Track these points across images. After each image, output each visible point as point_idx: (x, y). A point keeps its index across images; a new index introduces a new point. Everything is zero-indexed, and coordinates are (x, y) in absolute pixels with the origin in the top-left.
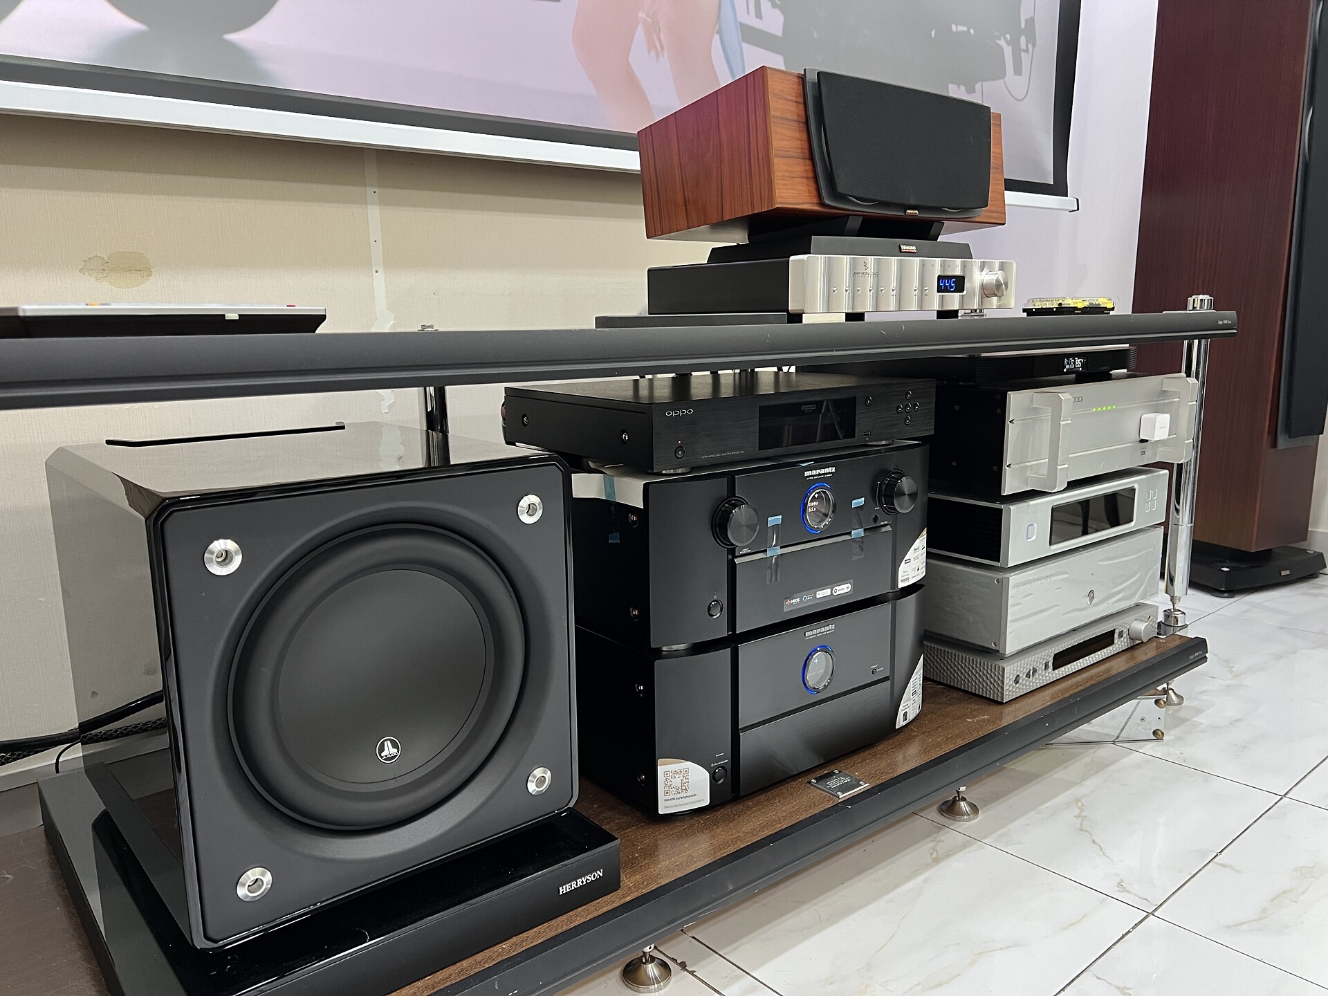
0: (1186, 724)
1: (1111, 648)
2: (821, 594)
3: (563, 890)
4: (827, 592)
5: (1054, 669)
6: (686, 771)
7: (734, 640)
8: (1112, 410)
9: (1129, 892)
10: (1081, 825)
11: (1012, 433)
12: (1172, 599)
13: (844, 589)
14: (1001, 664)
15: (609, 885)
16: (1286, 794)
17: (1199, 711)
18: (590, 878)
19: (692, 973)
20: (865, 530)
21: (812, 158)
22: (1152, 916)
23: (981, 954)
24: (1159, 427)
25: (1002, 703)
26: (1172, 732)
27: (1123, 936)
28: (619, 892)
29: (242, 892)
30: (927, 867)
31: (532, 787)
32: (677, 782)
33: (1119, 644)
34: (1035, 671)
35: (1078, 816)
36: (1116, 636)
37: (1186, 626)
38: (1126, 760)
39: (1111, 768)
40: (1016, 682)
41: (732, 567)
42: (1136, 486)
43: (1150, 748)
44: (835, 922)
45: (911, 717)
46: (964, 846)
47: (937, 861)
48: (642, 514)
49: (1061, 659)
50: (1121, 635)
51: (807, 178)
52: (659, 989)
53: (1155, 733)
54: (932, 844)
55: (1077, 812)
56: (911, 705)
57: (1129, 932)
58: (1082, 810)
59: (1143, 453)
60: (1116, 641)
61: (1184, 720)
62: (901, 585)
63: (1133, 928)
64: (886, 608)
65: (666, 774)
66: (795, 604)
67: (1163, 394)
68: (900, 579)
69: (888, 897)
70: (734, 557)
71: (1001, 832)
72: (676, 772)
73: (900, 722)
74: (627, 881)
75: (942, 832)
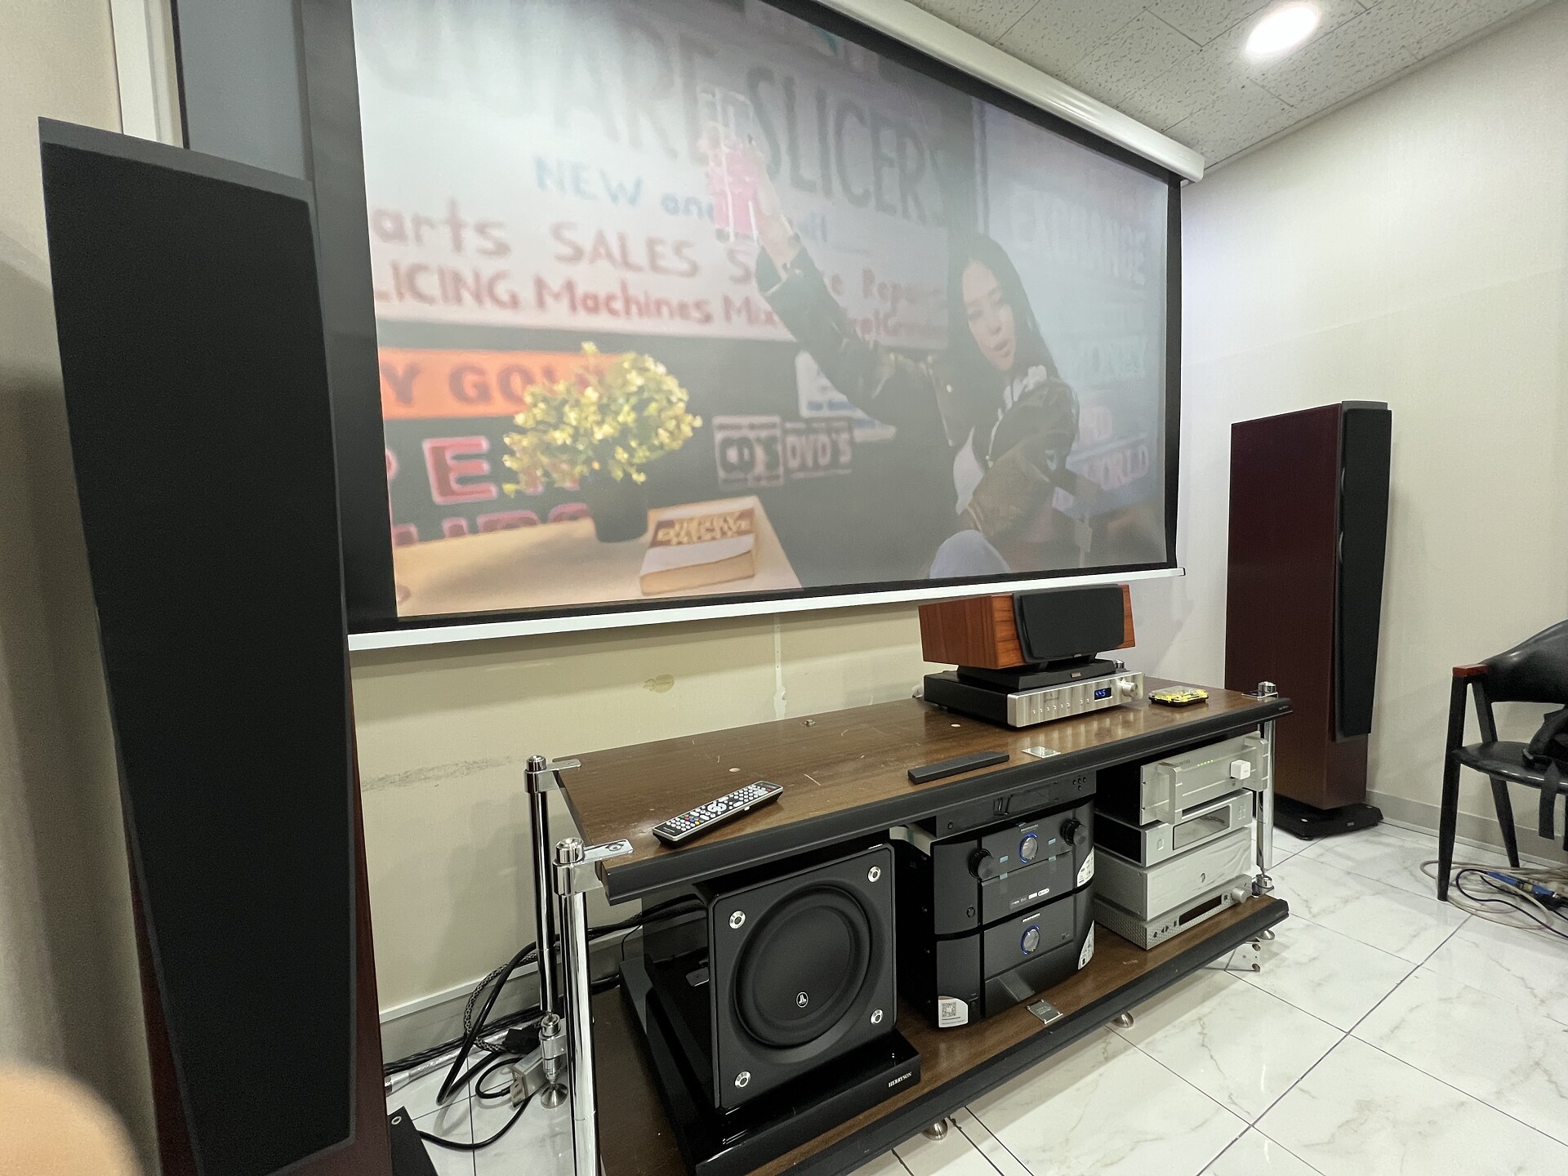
0: (1277, 958)
1: (1219, 907)
2: (1031, 897)
3: (890, 1085)
4: (1035, 895)
5: (1180, 924)
6: (955, 1003)
7: (981, 929)
8: (1211, 764)
9: (1236, 1104)
10: (1203, 1041)
11: (1145, 790)
12: (1262, 869)
13: (1046, 891)
14: (1142, 924)
15: (915, 1080)
16: (1350, 1031)
17: (1286, 947)
18: (905, 1077)
19: (960, 1128)
20: (1057, 856)
21: (1018, 638)
22: (1252, 1128)
23: (1138, 1142)
24: (1243, 770)
25: (1145, 950)
26: (1267, 965)
27: (1233, 1142)
28: (920, 1085)
29: (737, 1083)
30: (1101, 1064)
31: (873, 1020)
32: (949, 1010)
33: (1225, 904)
34: (1167, 928)
35: (1201, 1033)
36: (1223, 899)
37: (1273, 888)
38: (1233, 986)
39: (1224, 992)
40: (1155, 936)
41: (980, 888)
42: (1230, 805)
43: (1251, 977)
44: (1043, 1102)
45: (1087, 961)
46: (1126, 1049)
47: (1107, 1059)
48: (931, 859)
49: (1184, 919)
50: (1226, 898)
51: (1016, 649)
52: (941, 1139)
53: (1254, 966)
54: (1104, 1045)
55: (1200, 1030)
56: (1087, 954)
57: (1237, 1139)
58: (1203, 1028)
59: (1234, 784)
60: (1223, 902)
61: (1276, 954)
62: (1079, 885)
63: (1240, 1136)
64: (1071, 899)
65: (943, 1005)
66: (1016, 904)
67: (1245, 747)
68: (1078, 881)
69: (1076, 1086)
70: (981, 882)
71: (1147, 1040)
72: (950, 1004)
73: (1081, 965)
74: (925, 1076)
75: (1110, 1036)
